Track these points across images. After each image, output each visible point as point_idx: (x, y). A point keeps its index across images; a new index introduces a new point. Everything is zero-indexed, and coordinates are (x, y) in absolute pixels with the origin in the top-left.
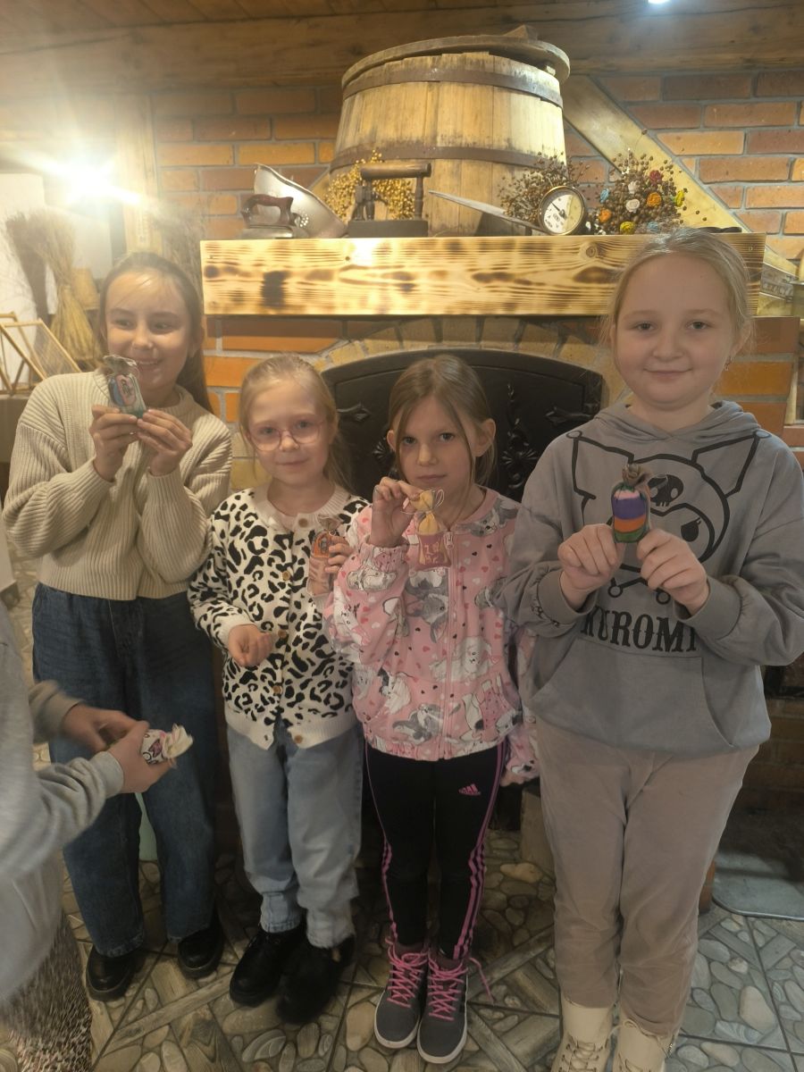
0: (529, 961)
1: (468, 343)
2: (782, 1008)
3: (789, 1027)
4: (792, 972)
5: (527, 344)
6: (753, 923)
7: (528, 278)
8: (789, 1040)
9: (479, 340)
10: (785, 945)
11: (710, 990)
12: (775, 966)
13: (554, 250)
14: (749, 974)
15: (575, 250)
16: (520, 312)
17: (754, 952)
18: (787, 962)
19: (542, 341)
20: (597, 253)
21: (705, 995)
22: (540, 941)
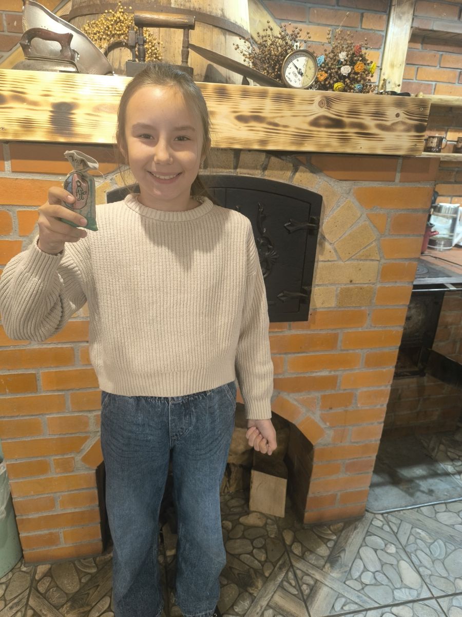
0: (279, 586)
1: (228, 171)
2: (421, 570)
3: (427, 580)
4: (417, 544)
5: (271, 171)
6: (387, 517)
7: (277, 121)
8: (432, 590)
9: (236, 168)
10: (406, 527)
11: (382, 569)
12: (407, 542)
13: (297, 101)
14: (397, 552)
15: (311, 102)
16: (271, 147)
17: (394, 537)
18: (412, 538)
19: (281, 169)
20: (326, 105)
21: (381, 575)
22: (280, 568)
